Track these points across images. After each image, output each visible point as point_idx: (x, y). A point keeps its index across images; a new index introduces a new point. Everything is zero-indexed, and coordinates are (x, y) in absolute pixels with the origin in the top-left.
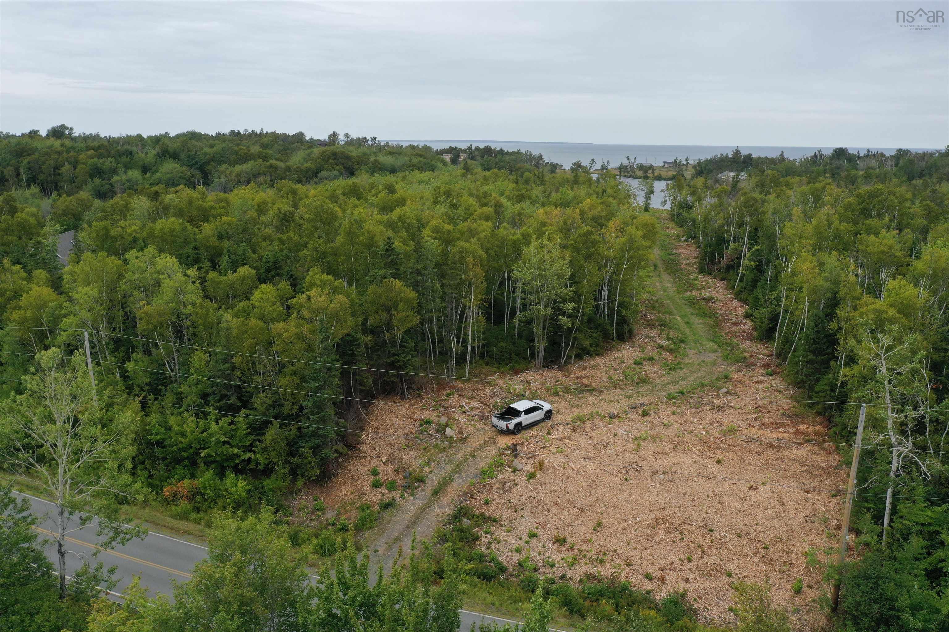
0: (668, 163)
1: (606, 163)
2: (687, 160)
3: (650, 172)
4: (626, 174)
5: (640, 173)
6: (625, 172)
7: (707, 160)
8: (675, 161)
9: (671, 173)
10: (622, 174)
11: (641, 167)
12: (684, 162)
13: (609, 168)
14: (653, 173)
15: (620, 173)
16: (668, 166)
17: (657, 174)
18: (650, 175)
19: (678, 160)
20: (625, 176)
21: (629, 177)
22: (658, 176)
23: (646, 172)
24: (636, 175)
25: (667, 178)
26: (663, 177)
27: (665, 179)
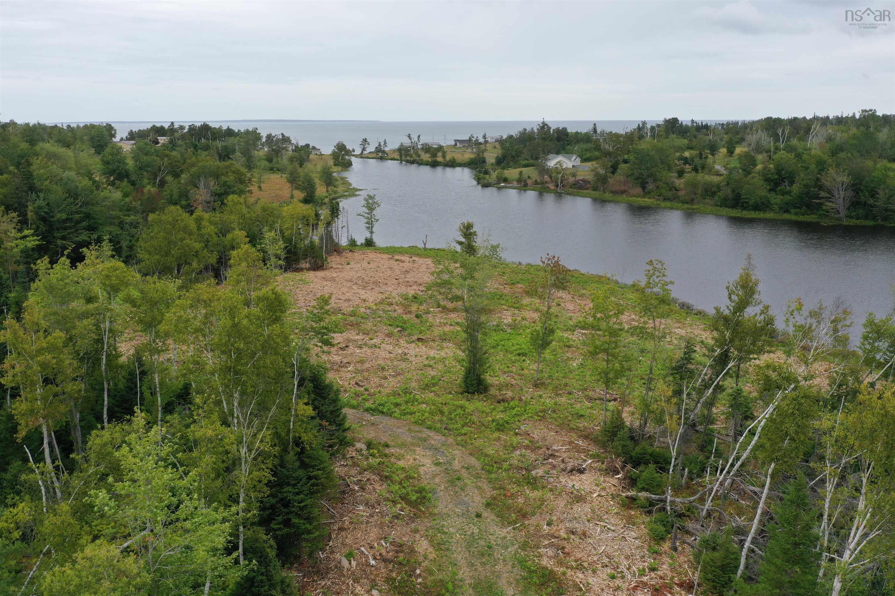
0: (461, 141)
1: (382, 144)
2: (484, 137)
3: (440, 154)
4: (408, 158)
5: (426, 157)
6: (406, 156)
7: (511, 137)
8: (470, 140)
9: (468, 155)
10: (403, 158)
11: (427, 149)
12: (481, 140)
13: (387, 149)
14: (444, 157)
15: (401, 157)
16: (461, 146)
17: (448, 157)
18: (440, 159)
19: (473, 137)
20: (407, 161)
21: (412, 162)
22: (451, 160)
23: (434, 155)
24: (422, 160)
25: (464, 164)
26: (457, 162)
27: (460, 165)
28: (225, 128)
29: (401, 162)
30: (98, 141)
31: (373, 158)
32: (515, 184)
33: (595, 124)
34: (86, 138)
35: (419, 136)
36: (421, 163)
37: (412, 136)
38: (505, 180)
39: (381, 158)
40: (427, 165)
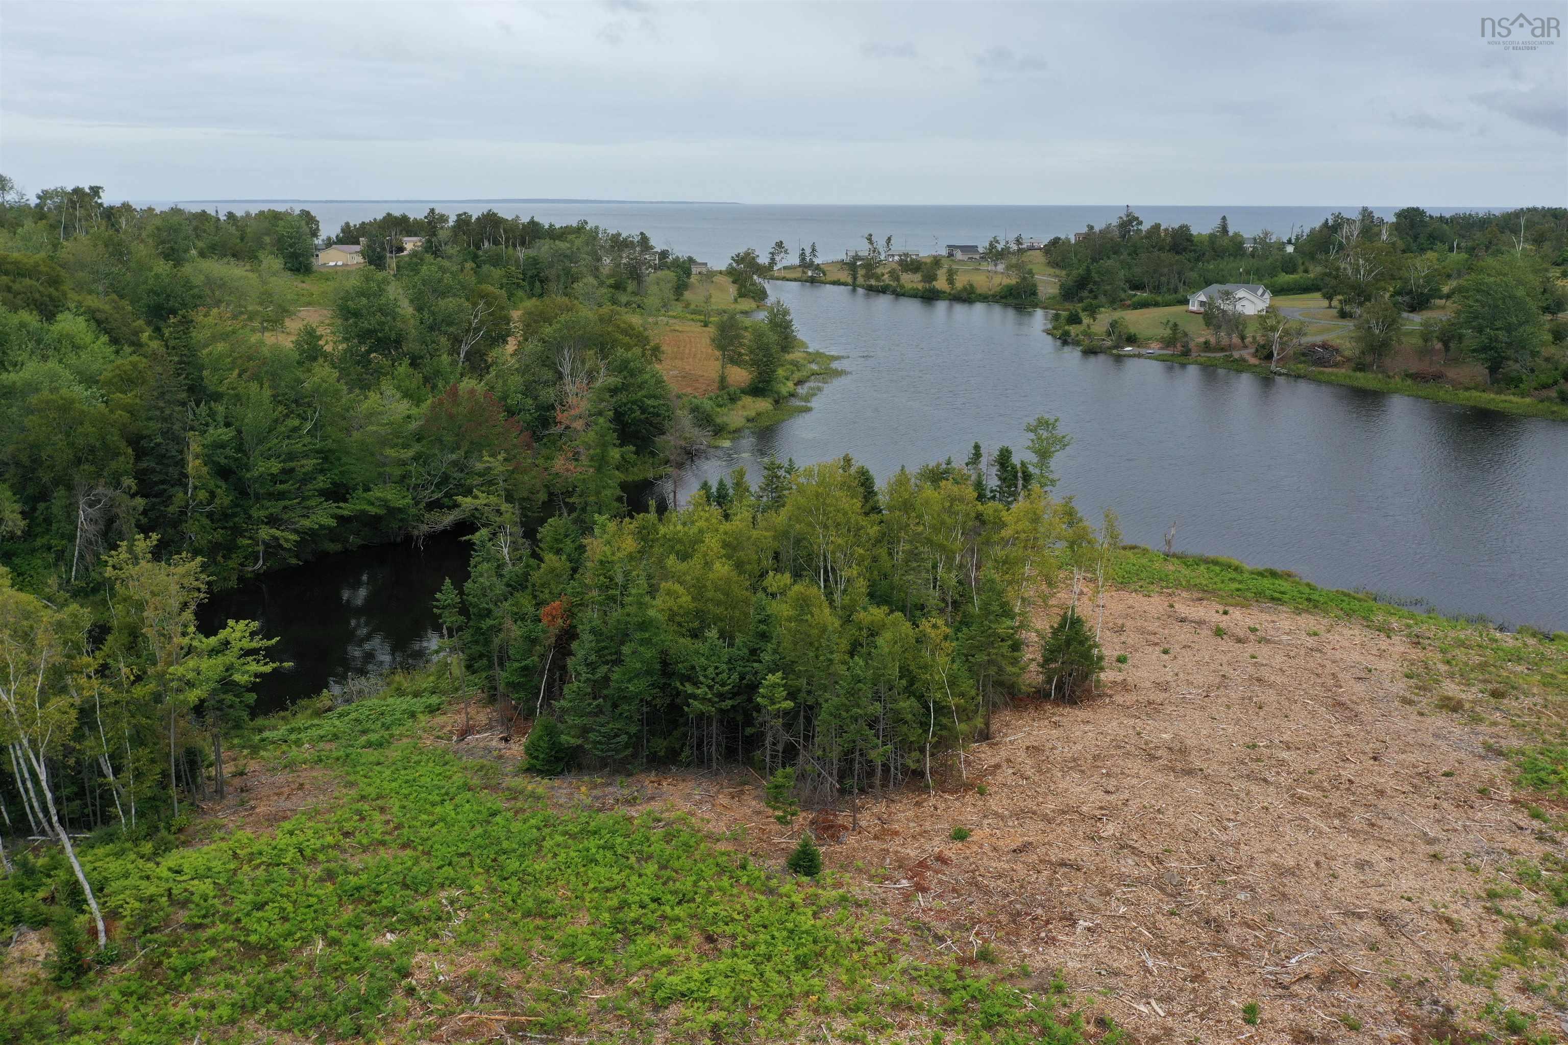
1: (808, 252)
3: (942, 274)
4: (873, 282)
5: (911, 281)
6: (867, 277)
10: (860, 281)
11: (911, 265)
12: (1014, 247)
13: (820, 262)
14: (951, 281)
15: (855, 278)
16: (965, 258)
17: (961, 281)
18: (941, 284)
19: (997, 242)
20: (870, 289)
21: (883, 290)
22: (965, 289)
23: (930, 277)
24: (902, 287)
25: (994, 296)
26: (979, 291)
27: (984, 298)
28: (525, 219)
29: (854, 290)
30: (291, 246)
31: (795, 280)
32: (1155, 348)
33: (1224, 218)
34: (267, 239)
35: (889, 239)
36: (899, 293)
37: (874, 239)
38: (1131, 340)
39: (812, 281)
40: (915, 296)
